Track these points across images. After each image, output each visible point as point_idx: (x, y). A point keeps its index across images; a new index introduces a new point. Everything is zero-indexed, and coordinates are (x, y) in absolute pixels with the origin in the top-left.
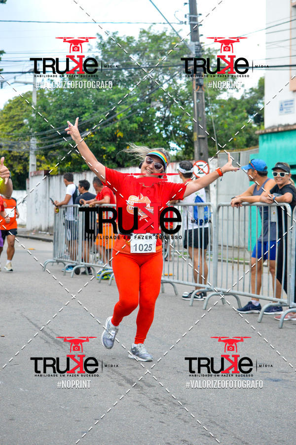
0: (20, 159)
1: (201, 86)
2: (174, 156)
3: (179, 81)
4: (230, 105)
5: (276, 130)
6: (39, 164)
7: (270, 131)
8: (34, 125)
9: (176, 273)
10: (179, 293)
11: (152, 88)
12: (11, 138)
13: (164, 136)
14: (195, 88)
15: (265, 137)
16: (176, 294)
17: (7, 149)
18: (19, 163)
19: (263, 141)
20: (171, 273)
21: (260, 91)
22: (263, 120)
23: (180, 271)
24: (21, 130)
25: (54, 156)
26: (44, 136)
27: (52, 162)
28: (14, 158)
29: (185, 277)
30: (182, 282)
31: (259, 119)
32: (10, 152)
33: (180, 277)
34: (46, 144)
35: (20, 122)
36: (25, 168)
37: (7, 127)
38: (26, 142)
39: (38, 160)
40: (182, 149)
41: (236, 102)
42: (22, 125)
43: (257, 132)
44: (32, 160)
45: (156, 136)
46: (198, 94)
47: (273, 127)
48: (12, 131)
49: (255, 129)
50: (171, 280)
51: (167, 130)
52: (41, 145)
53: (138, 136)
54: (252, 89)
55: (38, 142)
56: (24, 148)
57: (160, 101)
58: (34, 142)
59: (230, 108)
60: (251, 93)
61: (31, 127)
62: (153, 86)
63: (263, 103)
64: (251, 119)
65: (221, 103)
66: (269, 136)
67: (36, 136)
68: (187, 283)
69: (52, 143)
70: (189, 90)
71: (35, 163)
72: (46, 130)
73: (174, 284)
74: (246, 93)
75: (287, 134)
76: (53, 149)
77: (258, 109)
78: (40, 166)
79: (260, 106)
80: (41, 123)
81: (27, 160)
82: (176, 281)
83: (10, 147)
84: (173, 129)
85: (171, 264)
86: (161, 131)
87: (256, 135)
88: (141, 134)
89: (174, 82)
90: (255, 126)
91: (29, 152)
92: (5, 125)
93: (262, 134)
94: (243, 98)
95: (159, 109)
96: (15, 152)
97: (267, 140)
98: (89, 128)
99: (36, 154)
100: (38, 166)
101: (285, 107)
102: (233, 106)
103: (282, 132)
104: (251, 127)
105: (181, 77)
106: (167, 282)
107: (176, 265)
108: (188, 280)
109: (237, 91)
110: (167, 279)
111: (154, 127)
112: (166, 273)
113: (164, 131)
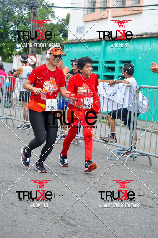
1: (35, 15)
2: (18, 52)
3: (24, 12)
4: (50, 27)
5: (74, 42)
7: (70, 42)
9: (14, 115)
10: (15, 125)
11: (9, 14)
13: (14, 41)
14: (32, 16)
15: (68, 45)
16: (14, 126)
19: (67, 47)
20: (12, 114)
21: (67, 21)
22: (67, 37)
23: (17, 113)
29: (19, 117)
30: (17, 119)
31: (65, 36)
33: (16, 117)
40: (23, 48)
41: (54, 26)
43: (64, 42)
45: (9, 40)
46: (33, 19)
47: (72, 40)
49: (63, 41)
50: (11, 118)
51: (15, 38)
54: (63, 19)
57: (13, 22)
59: (50, 28)
60: (62, 21)
63: (68, 27)
65: (46, 26)
66: (70, 45)
68: (20, 120)
70: (29, 17)
73: (13, 120)
74: (60, 21)
75: (79, 44)
77: (65, 30)
79: (66, 29)
82: (14, 118)
85: (12, 109)
86: (12, 38)
87: (63, 44)
89: (22, 12)
90: (63, 39)
93: (66, 44)
94: (57, 23)
95: (12, 26)
97: (69, 47)
101: (80, 30)
102: (52, 27)
103: (77, 43)
104: (61, 39)
105: (25, 10)
106: (9, 119)
107: (14, 110)
108: (20, 118)
109: (55, 19)
110: (9, 117)
111: (9, 35)
112: (9, 114)
113: (14, 38)
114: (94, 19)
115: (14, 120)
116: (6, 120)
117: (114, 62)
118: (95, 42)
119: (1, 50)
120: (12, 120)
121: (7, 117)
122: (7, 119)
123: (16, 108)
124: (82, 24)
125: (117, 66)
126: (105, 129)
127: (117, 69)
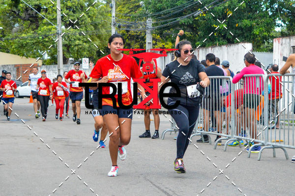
0: (137, 38)
2: (279, 32)
6: (154, 42)
8: (150, 6)
9: (286, 140)
10: (289, 157)
12: (128, 20)
13: (270, 13)
16: (287, 158)
17: (126, 29)
18: (136, 42)
20: (282, 139)
23: (291, 137)
24: (138, 12)
25: (168, 35)
26: (160, 16)
27: (167, 40)
28: (132, 37)
30: (292, 146)
32: (128, 31)
33: (291, 142)
34: (162, 24)
35: (137, 4)
36: (142, 46)
37: (125, 9)
38: (142, 22)
39: (153, 39)
40: (287, 24)
42: (139, 6)
44: (149, 39)
45: (263, 14)
48: (130, 12)
50: (282, 145)
51: (272, 8)
52: (157, 24)
53: (245, 14)
55: (154, 22)
56: (141, 27)
58: (150, 22)
61: (147, 9)
67: (152, 17)
69: (166, 23)
71: (151, 42)
72: (161, 10)
73: (285, 148)
76: (168, 28)
78: (156, 44)
80: (156, 4)
81: (143, 39)
82: (287, 146)
83: (128, 27)
84: (278, 6)
85: (282, 131)
86: (267, 9)
88: (249, 12)
91: (145, 32)
92: (123, 7)
96: (132, 31)
98: (201, 8)
99: (152, 33)
100: (154, 45)
106: (278, 147)
107: (286, 131)
110: (278, 144)
111: (261, 5)
112: (278, 139)
113: (270, 9)
116: (272, 149)
119: (251, 32)
120: (284, 150)
121: (274, 144)
122: (274, 147)
123: (289, 129)
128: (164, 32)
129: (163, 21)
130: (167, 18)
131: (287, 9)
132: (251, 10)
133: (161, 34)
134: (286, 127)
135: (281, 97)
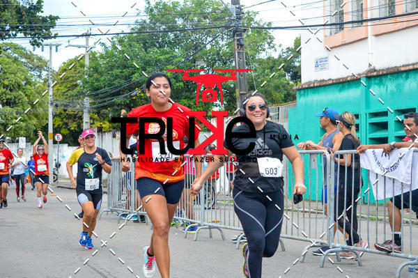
0: (75, 117)
1: (242, 45)
3: (221, 43)
4: (268, 64)
5: (312, 85)
6: (92, 122)
7: (306, 86)
8: (87, 85)
9: (223, 221)
11: (196, 48)
12: (66, 98)
14: (236, 47)
15: (302, 92)
16: (223, 239)
17: (63, 108)
18: (74, 121)
19: (301, 95)
20: (218, 219)
21: (297, 52)
22: (300, 77)
23: (227, 218)
24: (75, 91)
25: (106, 114)
26: (97, 95)
27: (104, 120)
28: (69, 117)
29: (232, 223)
30: (228, 227)
31: (296, 76)
32: (65, 110)
33: (227, 223)
34: (99, 103)
35: (74, 83)
36: (79, 126)
37: (62, 88)
38: (80, 101)
39: (91, 118)
40: (224, 105)
41: (274, 61)
42: (76, 85)
43: (295, 88)
44: (86, 118)
46: (239, 53)
47: (310, 83)
48: (67, 91)
49: (292, 86)
50: (218, 225)
52: (94, 103)
53: (183, 94)
54: (288, 48)
55: (91, 101)
56: (78, 107)
57: (204, 61)
58: (87, 101)
59: (269, 66)
60: (287, 52)
61: (84, 87)
62: (197, 47)
63: (300, 62)
64: (288, 77)
65: (261, 62)
66: (306, 90)
67: (89, 96)
68: (233, 228)
69: (105, 101)
70: (230, 50)
71: (88, 121)
72: (98, 89)
74: (283, 53)
75: (322, 88)
76: (105, 107)
77: (295, 67)
78: (93, 123)
79: (297, 64)
80: (94, 83)
81: (81, 118)
82: (224, 226)
83: (66, 106)
85: (218, 211)
87: (293, 90)
88: (187, 92)
89: (217, 43)
90: (291, 83)
91: (82, 111)
92: (60, 86)
93: (299, 90)
94: (280, 57)
95: (202, 69)
96: (70, 110)
97: (304, 94)
98: (138, 87)
99: (89, 112)
100: (91, 124)
101: (320, 64)
102: (271, 64)
103: (317, 87)
104: (288, 84)
105: (222, 39)
106: (214, 228)
107: (223, 212)
108: (234, 225)
109: (275, 50)
110: (215, 225)
112: (214, 220)
114: (344, 43)
115: (222, 229)
116: (208, 230)
117: (385, 114)
118: (348, 81)
120: (220, 230)
121: (211, 224)
122: (210, 228)
123: (225, 209)
124: (324, 53)
125: (391, 119)
126: (383, 231)
127: (392, 125)
128: (102, 112)
129: (100, 101)
130: (104, 98)
131: (224, 89)
132: (189, 90)
133: (98, 113)
134: (222, 207)
135: (218, 178)
